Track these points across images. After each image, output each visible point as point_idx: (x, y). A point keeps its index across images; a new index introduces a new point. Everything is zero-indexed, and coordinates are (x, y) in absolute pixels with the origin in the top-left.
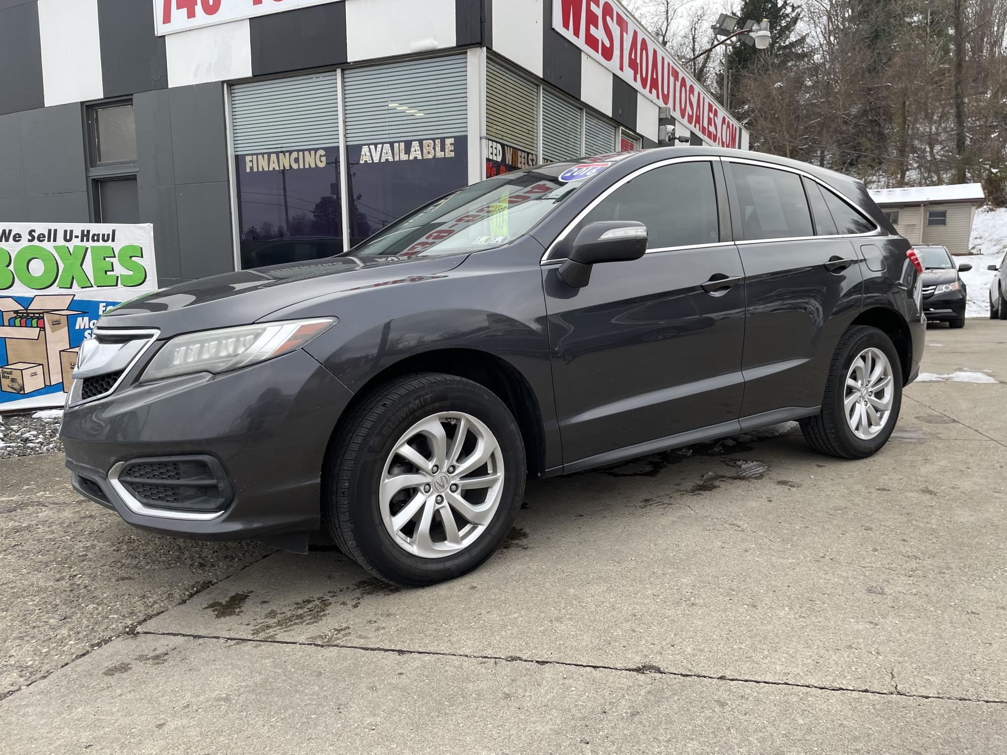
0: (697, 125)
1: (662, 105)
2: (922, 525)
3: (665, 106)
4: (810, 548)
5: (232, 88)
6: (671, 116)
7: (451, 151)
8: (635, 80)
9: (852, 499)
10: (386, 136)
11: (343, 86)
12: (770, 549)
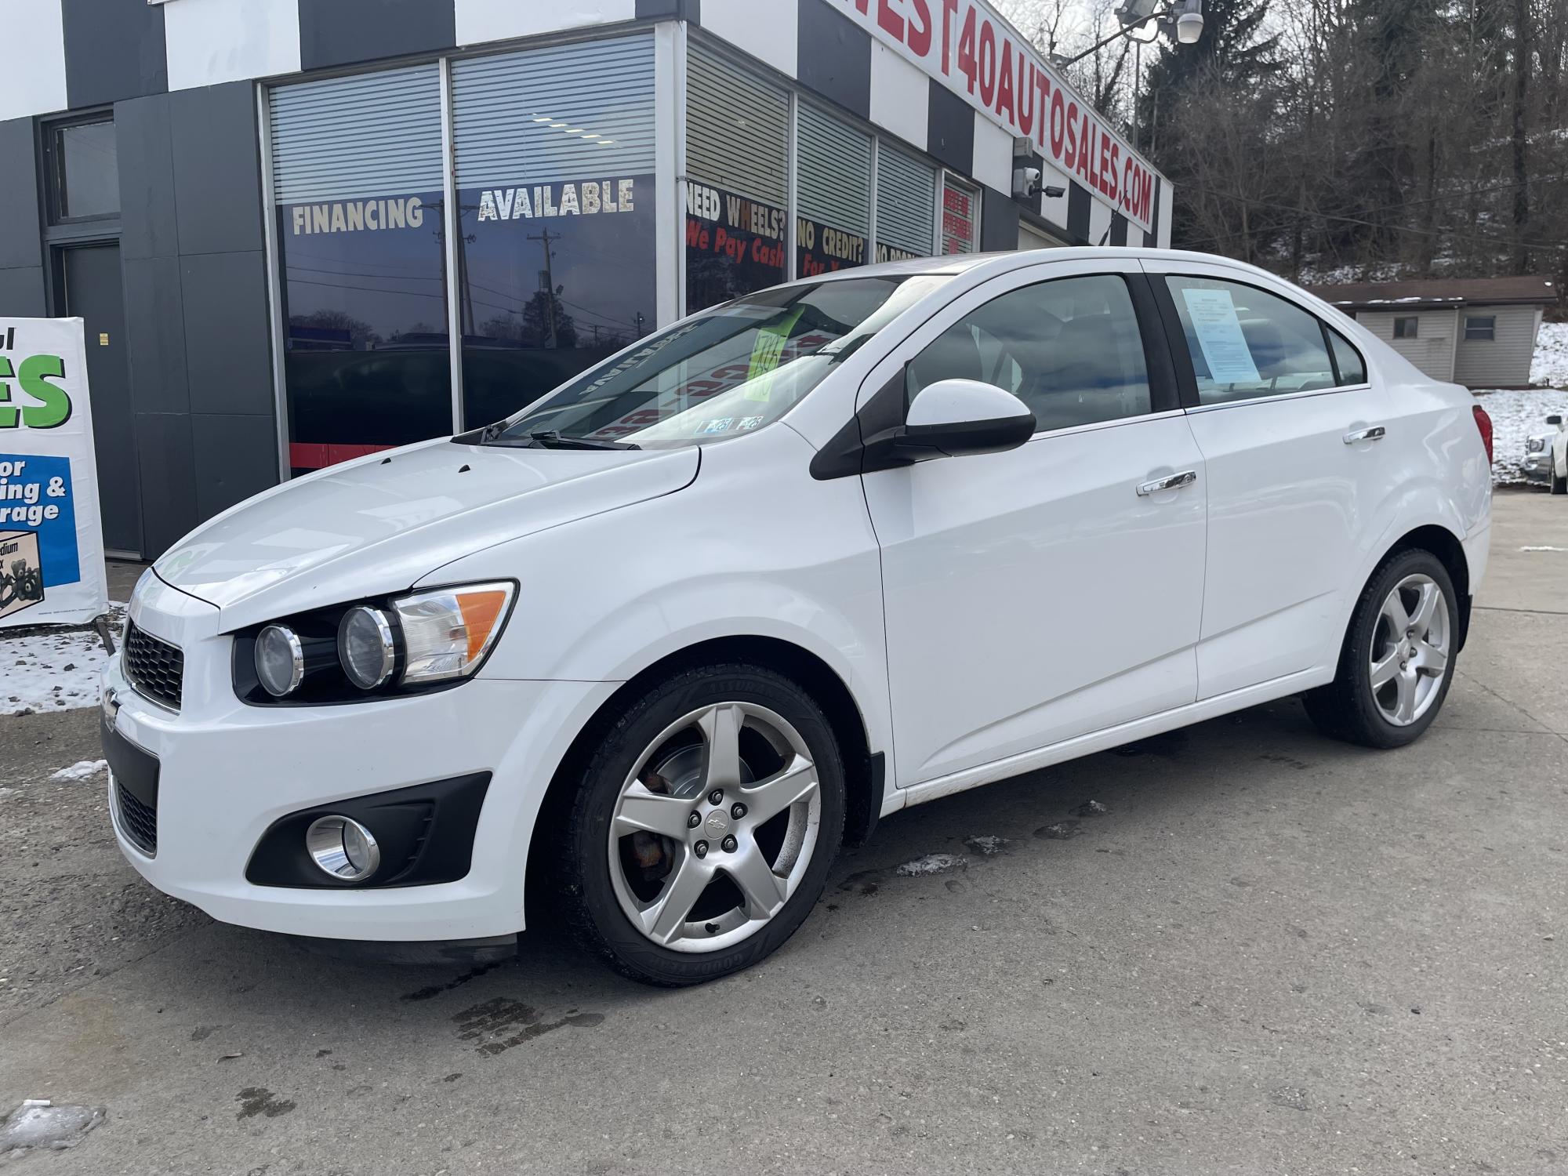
0: (1082, 170)
1: (1020, 134)
2: (1403, 926)
3: (1024, 136)
5: (272, 91)
6: (1034, 152)
7: (628, 201)
8: (971, 90)
10: (524, 174)
11: (451, 88)
12: (1095, 979)
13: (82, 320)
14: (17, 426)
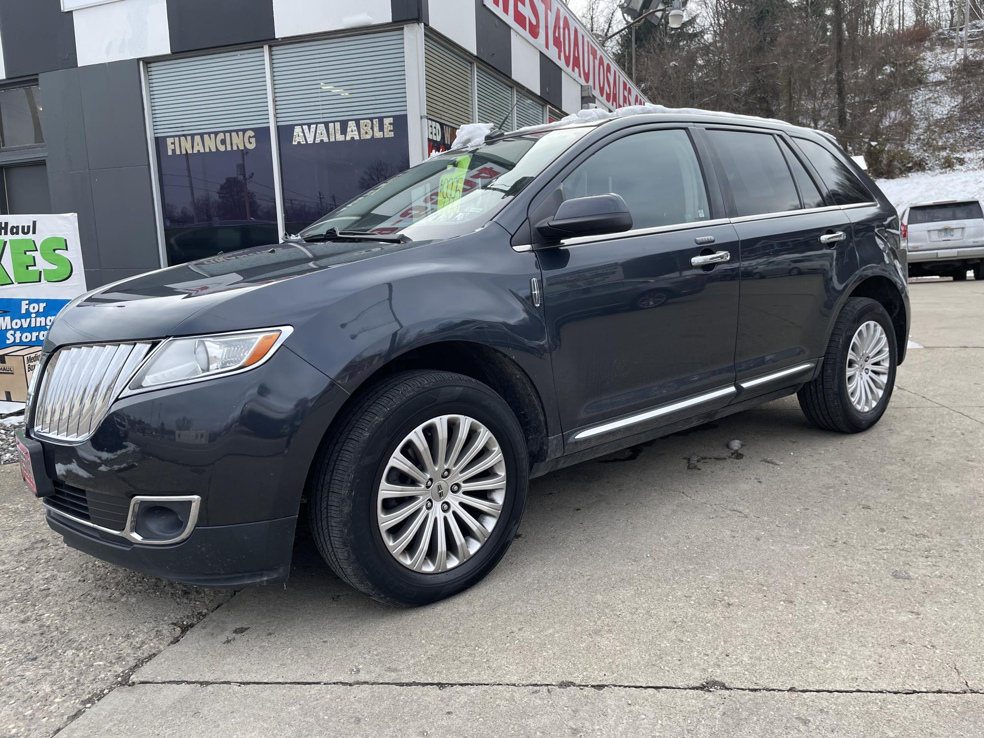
0: (614, 103)
1: (584, 83)
2: (915, 500)
3: (586, 84)
4: (819, 532)
5: (149, 66)
6: (593, 95)
7: (390, 131)
8: (559, 58)
9: (838, 475)
10: (320, 116)
11: (272, 64)
12: (780, 535)
13: (76, 215)
14: (40, 281)
